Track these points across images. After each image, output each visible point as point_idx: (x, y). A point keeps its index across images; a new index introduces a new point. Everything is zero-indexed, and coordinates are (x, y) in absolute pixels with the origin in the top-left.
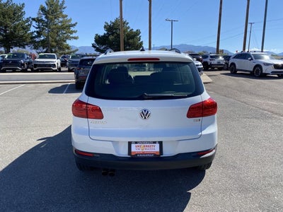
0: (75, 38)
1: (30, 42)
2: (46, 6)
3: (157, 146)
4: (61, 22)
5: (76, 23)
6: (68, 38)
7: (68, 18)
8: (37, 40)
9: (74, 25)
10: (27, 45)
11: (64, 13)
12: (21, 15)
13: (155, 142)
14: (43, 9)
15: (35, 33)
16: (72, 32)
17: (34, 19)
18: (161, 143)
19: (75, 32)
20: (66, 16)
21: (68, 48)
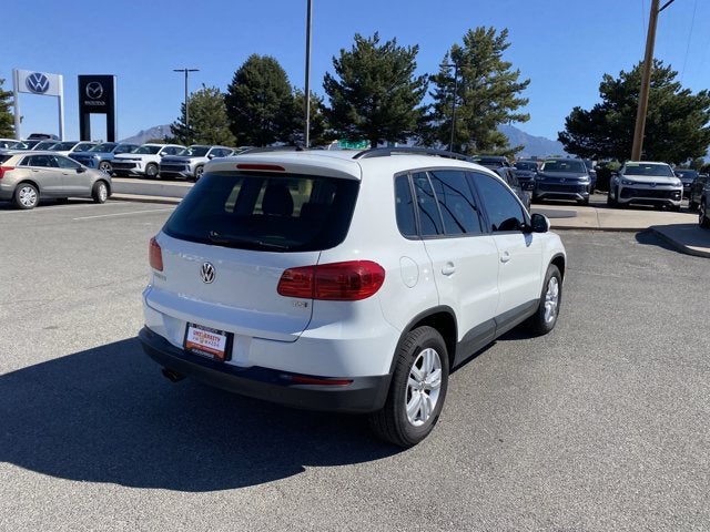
0: (522, 119)
1: (417, 130)
2: (464, 47)
3: (223, 339)
4: (493, 81)
5: (528, 82)
6: (502, 118)
7: (512, 70)
8: (433, 123)
9: (522, 86)
10: (410, 135)
11: (502, 60)
12: (408, 72)
13: (219, 332)
14: (456, 54)
15: (433, 110)
16: (514, 105)
17: (432, 79)
18: (230, 337)
19: (524, 103)
20: (508, 65)
21: (500, 144)
